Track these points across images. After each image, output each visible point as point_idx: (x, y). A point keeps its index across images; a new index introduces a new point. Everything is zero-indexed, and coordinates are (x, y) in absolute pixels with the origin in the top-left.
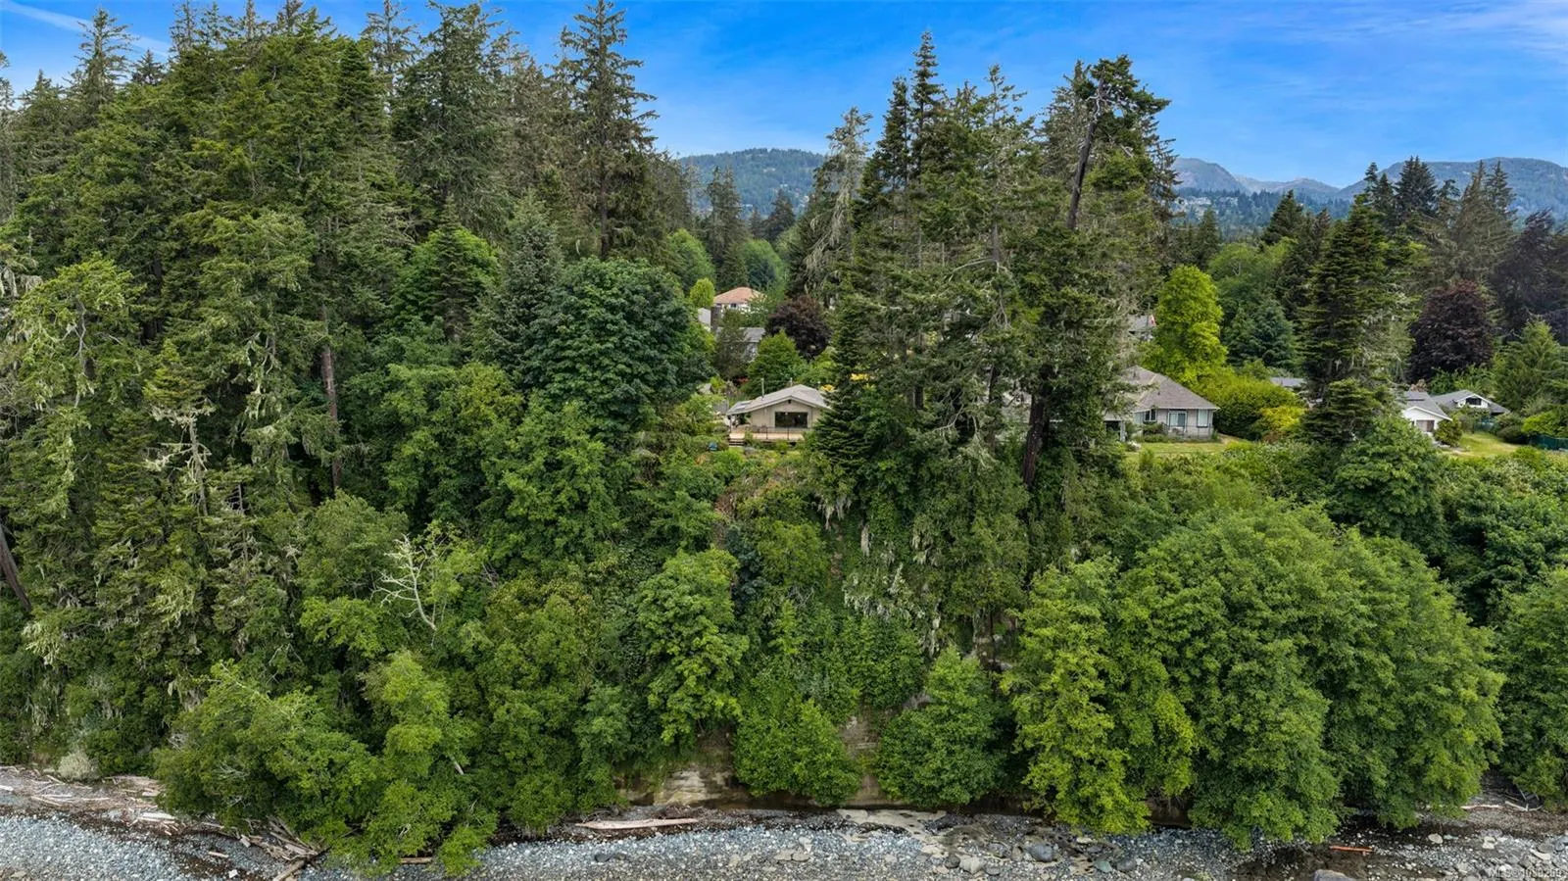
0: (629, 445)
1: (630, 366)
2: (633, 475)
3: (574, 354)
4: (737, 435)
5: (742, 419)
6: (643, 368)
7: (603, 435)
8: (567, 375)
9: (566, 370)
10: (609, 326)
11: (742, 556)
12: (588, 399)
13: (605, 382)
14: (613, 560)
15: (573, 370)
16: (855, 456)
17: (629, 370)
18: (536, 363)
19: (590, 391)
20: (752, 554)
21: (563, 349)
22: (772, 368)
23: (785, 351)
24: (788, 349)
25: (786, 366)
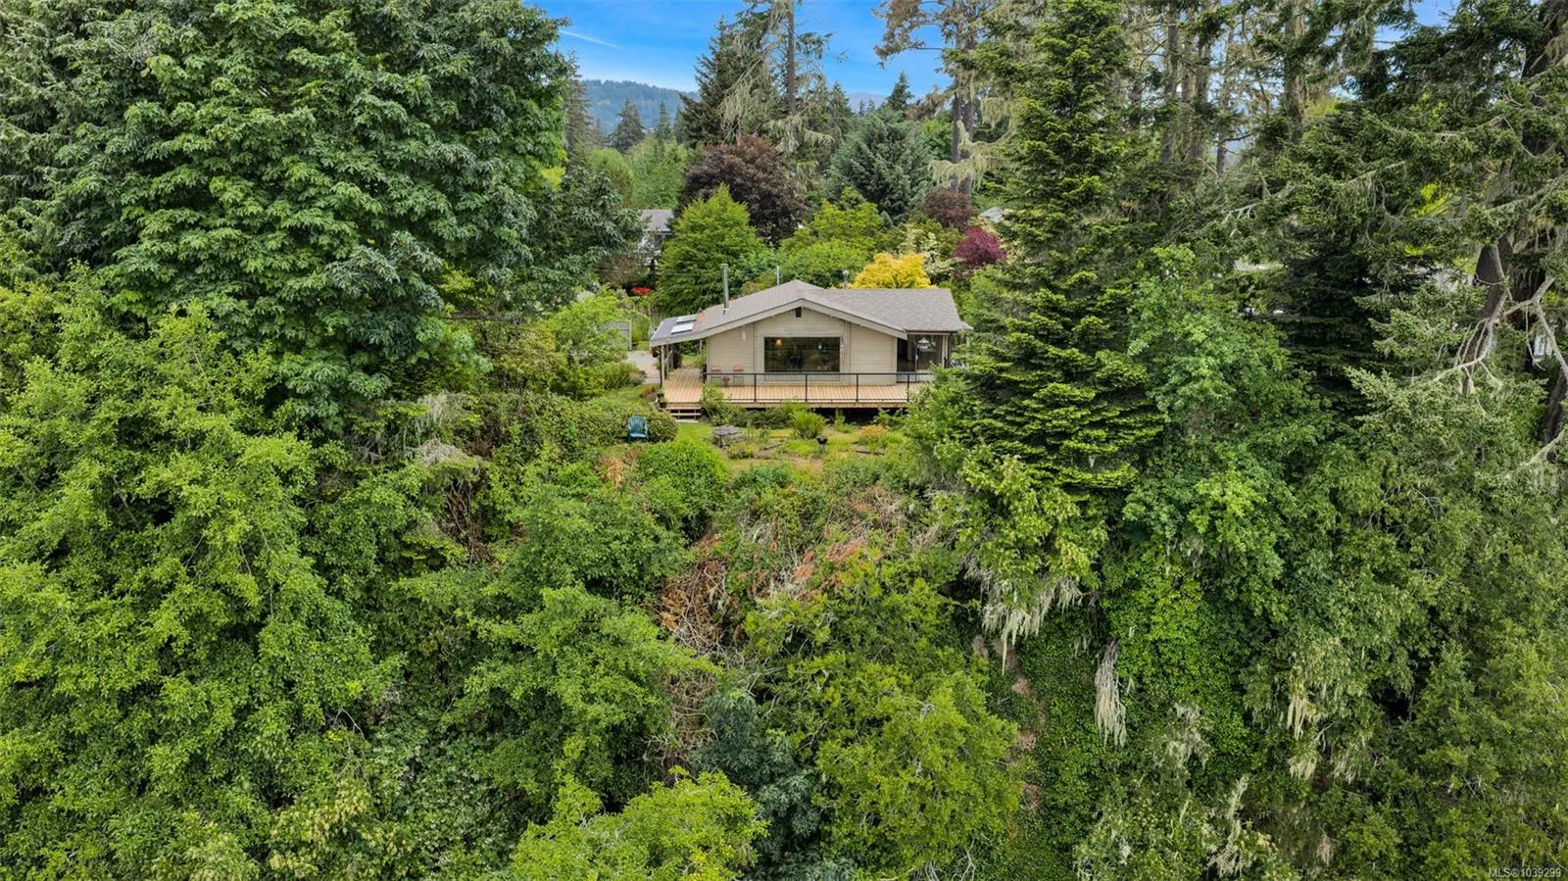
0: (400, 436)
1: (377, 189)
2: (412, 525)
3: (204, 144)
4: (682, 393)
5: (675, 354)
6: (419, 198)
7: (303, 409)
8: (184, 214)
9: (182, 197)
10: (300, 55)
11: (768, 792)
12: (253, 289)
13: (300, 235)
14: (353, 800)
15: (198, 198)
16: (1104, 461)
17: (375, 206)
18: (87, 182)
19: (253, 265)
20: (798, 781)
21: (169, 133)
22: (708, 259)
23: (732, 226)
24: (738, 224)
25: (735, 255)
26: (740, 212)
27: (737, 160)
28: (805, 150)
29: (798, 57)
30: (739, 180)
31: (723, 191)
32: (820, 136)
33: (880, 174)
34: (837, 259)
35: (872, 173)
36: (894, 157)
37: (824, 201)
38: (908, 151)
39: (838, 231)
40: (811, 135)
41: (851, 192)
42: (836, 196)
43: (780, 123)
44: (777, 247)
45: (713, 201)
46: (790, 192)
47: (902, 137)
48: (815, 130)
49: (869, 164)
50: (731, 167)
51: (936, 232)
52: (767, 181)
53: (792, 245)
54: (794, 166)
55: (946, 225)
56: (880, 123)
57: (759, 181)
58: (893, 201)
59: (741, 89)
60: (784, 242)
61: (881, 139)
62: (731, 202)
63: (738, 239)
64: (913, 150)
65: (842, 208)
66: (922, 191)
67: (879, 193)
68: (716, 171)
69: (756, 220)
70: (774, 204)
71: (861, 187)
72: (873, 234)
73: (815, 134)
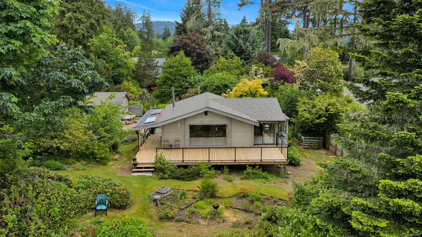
4: (146, 157)
22: (175, 79)
23: (185, 66)
24: (187, 65)
25: (186, 77)
26: (188, 61)
27: (188, 41)
28: (214, 38)
29: (212, 7)
30: (189, 49)
31: (182, 53)
32: (219, 33)
33: (241, 46)
34: (225, 79)
35: (238, 45)
36: (246, 40)
37: (220, 56)
38: (251, 38)
39: (225, 67)
40: (216, 33)
41: (230, 53)
42: (225, 54)
43: (206, 29)
44: (202, 73)
45: (178, 56)
46: (208, 53)
47: (249, 33)
48: (218, 32)
49: (237, 42)
50: (186, 43)
51: (262, 67)
52: (199, 48)
53: (208, 73)
54: (211, 43)
55: (266, 64)
56: (240, 27)
57: (196, 49)
58: (245, 56)
59: (193, 18)
60: (205, 71)
61: (241, 33)
62: (184, 57)
63: (187, 71)
64: (253, 37)
65: (227, 59)
66: (256, 52)
67: (240, 53)
68: (180, 45)
69: (195, 64)
70: (202, 58)
71: (234, 50)
72: (238, 68)
73: (217, 32)
